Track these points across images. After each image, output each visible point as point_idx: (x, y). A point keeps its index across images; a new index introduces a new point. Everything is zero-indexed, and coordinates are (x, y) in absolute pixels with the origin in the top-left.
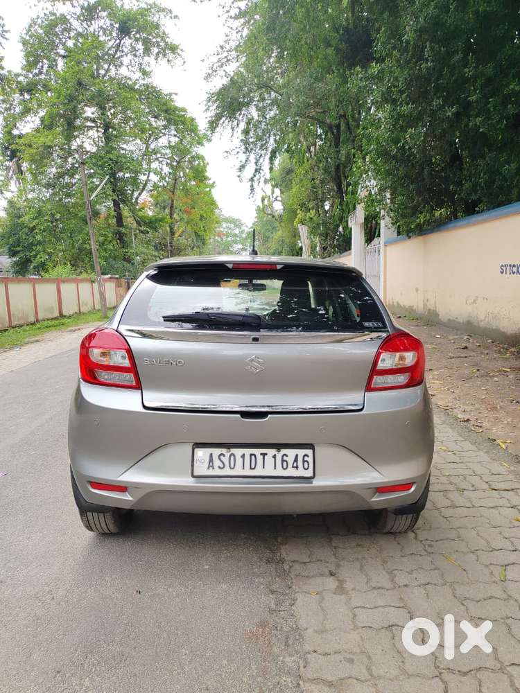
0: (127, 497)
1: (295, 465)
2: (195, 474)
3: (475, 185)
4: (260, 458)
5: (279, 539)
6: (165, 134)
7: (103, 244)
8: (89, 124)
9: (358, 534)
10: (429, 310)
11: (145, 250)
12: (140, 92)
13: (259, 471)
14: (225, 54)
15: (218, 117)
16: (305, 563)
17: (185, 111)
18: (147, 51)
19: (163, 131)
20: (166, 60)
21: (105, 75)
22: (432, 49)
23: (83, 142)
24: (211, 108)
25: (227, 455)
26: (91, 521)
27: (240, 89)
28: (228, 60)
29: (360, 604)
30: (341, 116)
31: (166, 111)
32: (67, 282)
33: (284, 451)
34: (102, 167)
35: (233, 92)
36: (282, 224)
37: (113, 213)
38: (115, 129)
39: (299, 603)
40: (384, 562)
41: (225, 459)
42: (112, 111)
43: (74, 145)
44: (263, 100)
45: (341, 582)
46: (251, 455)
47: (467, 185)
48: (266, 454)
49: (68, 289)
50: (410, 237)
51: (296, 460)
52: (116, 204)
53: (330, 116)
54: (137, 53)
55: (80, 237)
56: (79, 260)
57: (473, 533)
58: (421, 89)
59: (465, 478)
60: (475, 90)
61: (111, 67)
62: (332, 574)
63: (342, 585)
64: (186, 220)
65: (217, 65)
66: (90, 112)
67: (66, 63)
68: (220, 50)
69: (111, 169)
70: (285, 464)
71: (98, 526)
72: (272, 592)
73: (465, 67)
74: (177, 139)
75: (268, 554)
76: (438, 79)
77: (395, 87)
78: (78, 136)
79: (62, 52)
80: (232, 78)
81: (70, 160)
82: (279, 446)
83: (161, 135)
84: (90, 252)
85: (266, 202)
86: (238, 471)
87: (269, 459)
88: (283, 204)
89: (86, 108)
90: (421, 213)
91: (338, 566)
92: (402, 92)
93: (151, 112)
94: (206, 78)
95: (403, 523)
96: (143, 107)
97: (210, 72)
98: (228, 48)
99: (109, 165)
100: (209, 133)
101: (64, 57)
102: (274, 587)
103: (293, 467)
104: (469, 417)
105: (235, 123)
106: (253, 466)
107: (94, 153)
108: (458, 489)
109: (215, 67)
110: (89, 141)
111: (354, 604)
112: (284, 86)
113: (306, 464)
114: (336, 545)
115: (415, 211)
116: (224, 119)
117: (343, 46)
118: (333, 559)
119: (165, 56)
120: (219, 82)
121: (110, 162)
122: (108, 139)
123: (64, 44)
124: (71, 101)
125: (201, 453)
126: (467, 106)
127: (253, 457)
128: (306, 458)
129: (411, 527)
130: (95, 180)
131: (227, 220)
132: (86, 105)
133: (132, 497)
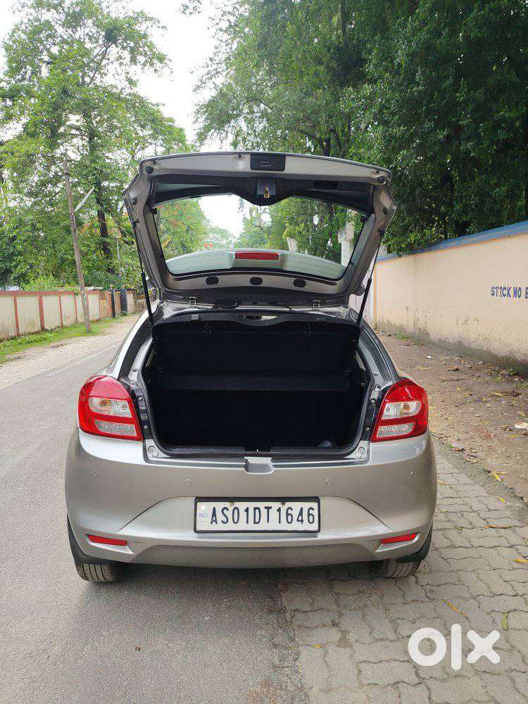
0: (127, 551)
1: (300, 519)
2: (198, 528)
3: (466, 207)
4: (264, 512)
5: (280, 586)
6: (151, 144)
7: (87, 254)
8: (74, 132)
9: (358, 579)
10: (420, 329)
11: (130, 261)
12: (126, 101)
13: (263, 526)
14: (215, 67)
15: (207, 129)
16: (306, 612)
17: (172, 121)
18: (133, 60)
19: (149, 141)
20: (152, 70)
21: (90, 83)
22: (423, 73)
23: (66, 150)
24: (199, 120)
25: (231, 509)
26: (87, 572)
27: (230, 101)
28: (217, 73)
29: (364, 658)
30: (331, 130)
31: (153, 121)
32: (49, 294)
33: (288, 504)
34: (86, 176)
35: (222, 103)
36: (271, 237)
37: (97, 224)
38: (100, 138)
39: (303, 657)
40: (386, 610)
41: (229, 514)
42: (97, 120)
43: (58, 152)
44: (253, 112)
45: (344, 633)
46: (255, 509)
47: (458, 207)
48: (271, 508)
49: (50, 302)
50: (400, 256)
51: (301, 513)
52: (101, 215)
53: (320, 131)
54: (124, 62)
55: (63, 247)
56: (62, 270)
57: (474, 576)
58: (412, 111)
59: (462, 515)
60: (466, 115)
61: (96, 75)
62: (334, 624)
63: (345, 636)
64: (172, 231)
65: (206, 77)
66: (74, 119)
67: (51, 70)
68: (209, 63)
69: (96, 178)
70: (289, 517)
71: (94, 576)
72: (275, 646)
73: (456, 92)
74: (164, 149)
75: (269, 602)
76: (429, 102)
77: (387, 108)
78: (62, 144)
79: (46, 58)
80: (221, 90)
81: (53, 168)
82: (283, 500)
83: (147, 144)
84: (74, 263)
85: (254, 214)
86: (242, 525)
87: (273, 513)
88: (272, 216)
89: (70, 116)
90: (411, 232)
91: (341, 615)
92: (393, 114)
93: (137, 121)
94: (195, 90)
95: (405, 568)
96: (129, 115)
97: (199, 84)
98: (218, 61)
99: (94, 175)
100: (198, 144)
101: (48, 63)
102: (276, 640)
103: (298, 520)
104: (463, 446)
105: (224, 135)
106: (257, 521)
107: (78, 162)
108: (456, 527)
109: (204, 79)
110: (73, 149)
111: (358, 658)
112: (274, 100)
113: (311, 517)
114: (337, 591)
115: (406, 230)
116: (213, 131)
117: (334, 64)
118: (335, 607)
119: (152, 65)
120: (208, 94)
121: (95, 172)
122: (93, 148)
123: (48, 50)
124: (55, 109)
125: (204, 508)
126: (458, 129)
127: (257, 511)
128: (311, 512)
129: (413, 573)
130: (79, 189)
131: (214, 230)
132: (70, 113)
133: (132, 551)
